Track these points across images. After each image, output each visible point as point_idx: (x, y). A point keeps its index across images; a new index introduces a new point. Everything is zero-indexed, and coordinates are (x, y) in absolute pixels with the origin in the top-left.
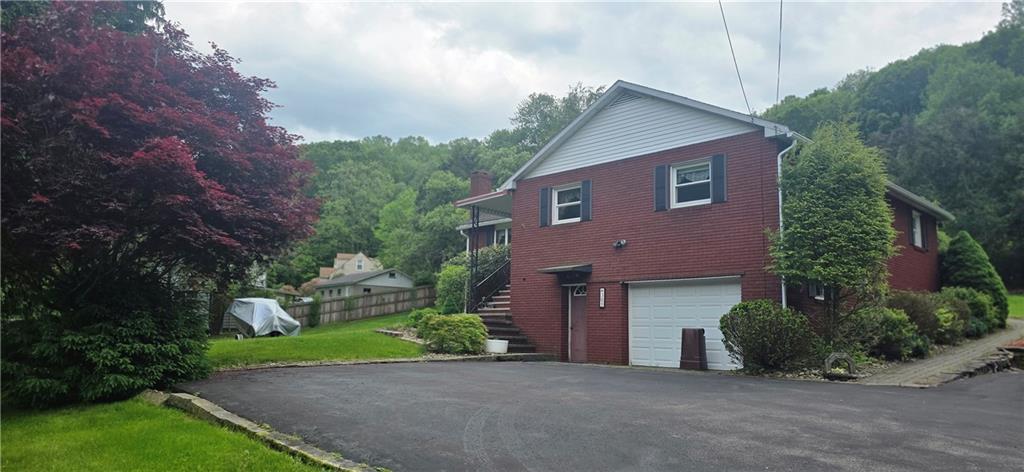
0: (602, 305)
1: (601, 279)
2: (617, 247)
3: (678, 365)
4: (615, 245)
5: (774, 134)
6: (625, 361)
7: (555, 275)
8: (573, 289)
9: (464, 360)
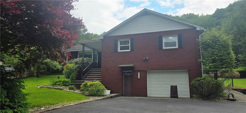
0: (139, 77)
1: (138, 70)
2: (145, 60)
3: (169, 96)
4: (144, 59)
5: (200, 29)
6: (146, 95)
7: (120, 68)
8: (125, 72)
9: (104, 99)
